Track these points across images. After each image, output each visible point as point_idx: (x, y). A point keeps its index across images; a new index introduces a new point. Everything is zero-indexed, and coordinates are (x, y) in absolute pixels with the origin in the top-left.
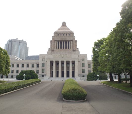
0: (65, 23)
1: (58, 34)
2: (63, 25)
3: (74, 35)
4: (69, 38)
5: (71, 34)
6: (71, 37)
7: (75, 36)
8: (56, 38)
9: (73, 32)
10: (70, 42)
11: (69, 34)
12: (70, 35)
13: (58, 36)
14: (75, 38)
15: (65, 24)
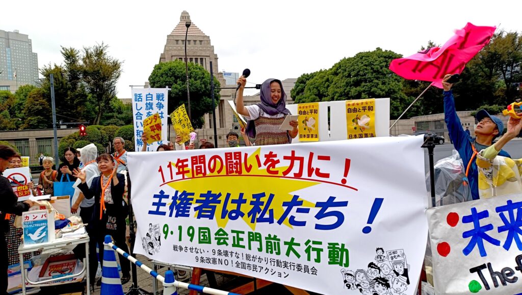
0: (188, 13)
1: (177, 41)
2: (184, 18)
3: (212, 44)
4: (201, 50)
5: (204, 40)
6: (205, 48)
7: (213, 47)
8: (175, 50)
9: (209, 37)
10: (204, 60)
11: (201, 41)
12: (203, 42)
13: (178, 45)
14: (213, 51)
15: (187, 18)
